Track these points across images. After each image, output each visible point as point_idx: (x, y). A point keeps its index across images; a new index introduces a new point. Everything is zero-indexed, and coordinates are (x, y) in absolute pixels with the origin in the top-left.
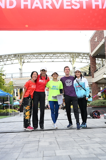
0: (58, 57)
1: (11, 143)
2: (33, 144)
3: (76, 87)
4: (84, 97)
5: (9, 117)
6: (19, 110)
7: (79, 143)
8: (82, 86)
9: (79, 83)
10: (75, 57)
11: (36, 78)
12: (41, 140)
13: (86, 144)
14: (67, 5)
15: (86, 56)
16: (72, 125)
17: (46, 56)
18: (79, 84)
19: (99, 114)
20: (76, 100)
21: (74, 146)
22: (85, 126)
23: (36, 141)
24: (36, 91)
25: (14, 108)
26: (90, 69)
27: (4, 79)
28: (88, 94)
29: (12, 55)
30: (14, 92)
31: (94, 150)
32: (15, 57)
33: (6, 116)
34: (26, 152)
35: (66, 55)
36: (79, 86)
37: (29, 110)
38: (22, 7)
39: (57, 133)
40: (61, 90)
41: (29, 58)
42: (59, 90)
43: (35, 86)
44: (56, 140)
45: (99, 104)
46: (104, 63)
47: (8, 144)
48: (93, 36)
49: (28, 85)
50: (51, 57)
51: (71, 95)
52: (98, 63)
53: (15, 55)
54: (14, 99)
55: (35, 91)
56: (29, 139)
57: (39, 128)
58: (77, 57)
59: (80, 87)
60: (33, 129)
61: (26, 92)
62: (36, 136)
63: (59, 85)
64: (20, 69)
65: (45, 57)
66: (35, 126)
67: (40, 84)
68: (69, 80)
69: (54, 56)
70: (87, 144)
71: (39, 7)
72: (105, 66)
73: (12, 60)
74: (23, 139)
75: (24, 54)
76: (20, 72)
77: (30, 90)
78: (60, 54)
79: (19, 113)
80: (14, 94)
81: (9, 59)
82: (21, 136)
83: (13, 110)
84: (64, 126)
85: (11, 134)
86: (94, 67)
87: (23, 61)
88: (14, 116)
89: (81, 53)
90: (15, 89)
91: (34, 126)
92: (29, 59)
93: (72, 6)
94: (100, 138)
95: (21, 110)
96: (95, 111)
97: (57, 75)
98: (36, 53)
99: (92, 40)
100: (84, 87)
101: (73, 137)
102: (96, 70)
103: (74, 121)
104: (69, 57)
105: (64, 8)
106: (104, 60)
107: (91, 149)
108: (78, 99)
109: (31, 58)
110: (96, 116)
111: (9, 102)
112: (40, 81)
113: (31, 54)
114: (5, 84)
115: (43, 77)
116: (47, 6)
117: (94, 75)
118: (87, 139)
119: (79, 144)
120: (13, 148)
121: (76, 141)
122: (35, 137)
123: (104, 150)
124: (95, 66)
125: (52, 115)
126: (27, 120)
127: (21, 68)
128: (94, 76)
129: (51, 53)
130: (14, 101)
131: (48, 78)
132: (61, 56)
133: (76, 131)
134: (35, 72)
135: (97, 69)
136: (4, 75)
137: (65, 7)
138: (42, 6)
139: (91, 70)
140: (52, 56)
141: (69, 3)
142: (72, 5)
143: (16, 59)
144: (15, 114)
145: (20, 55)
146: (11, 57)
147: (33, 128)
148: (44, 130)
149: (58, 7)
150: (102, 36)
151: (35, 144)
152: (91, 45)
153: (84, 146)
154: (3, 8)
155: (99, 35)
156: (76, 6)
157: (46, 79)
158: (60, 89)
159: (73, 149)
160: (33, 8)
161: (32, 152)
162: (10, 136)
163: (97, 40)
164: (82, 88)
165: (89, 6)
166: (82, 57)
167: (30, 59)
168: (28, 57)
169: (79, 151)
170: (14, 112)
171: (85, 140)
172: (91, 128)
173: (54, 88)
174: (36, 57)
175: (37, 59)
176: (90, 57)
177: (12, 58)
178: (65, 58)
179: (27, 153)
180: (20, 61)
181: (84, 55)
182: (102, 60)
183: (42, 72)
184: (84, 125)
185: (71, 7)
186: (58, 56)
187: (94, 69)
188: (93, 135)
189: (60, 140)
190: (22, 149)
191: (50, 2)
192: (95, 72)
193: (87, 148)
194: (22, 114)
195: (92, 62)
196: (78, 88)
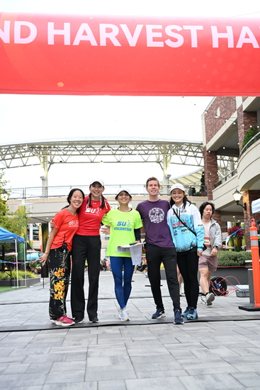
0: (130, 152)
1: (21, 358)
2: (72, 363)
3: (174, 225)
4: (191, 250)
5: (16, 289)
6: (39, 273)
7: (181, 361)
8: (187, 224)
9: (179, 218)
10: (169, 152)
12: (92, 352)
13: (196, 363)
14: (155, 39)
15: (194, 150)
16: (163, 312)
17: (104, 149)
18: (180, 220)
19: (224, 286)
20: (174, 256)
21: (169, 370)
22: (194, 316)
23: (80, 353)
24: (79, 234)
25: (29, 268)
26: (203, 180)
27: (4, 202)
28: (202, 243)
29: (24, 145)
30: (28, 230)
31: (216, 379)
32: (32, 151)
33: (9, 288)
34: (57, 384)
35: (149, 147)
36: (179, 224)
37: (64, 277)
38: (51, 41)
39: (129, 333)
40: (137, 232)
41: (65, 153)
42: (133, 231)
43: (77, 223)
44: (125, 354)
45: (224, 261)
46: (236, 167)
47: (14, 362)
48: (212, 105)
49: (60, 221)
50: (114, 152)
51: (163, 244)
52: (223, 166)
53: (32, 147)
54: (29, 247)
55: (76, 235)
56: (63, 348)
57: (86, 319)
58: (174, 152)
59: (181, 227)
60: (74, 323)
62: (80, 342)
63: (134, 219)
64: (43, 179)
65: (100, 150)
66: (78, 315)
67: (89, 217)
68: (157, 210)
69: (122, 148)
70: (200, 363)
71: (88, 42)
72: (238, 174)
73: (24, 157)
74: (49, 348)
75: (52, 145)
76: (43, 184)
77: (64, 232)
78: (136, 144)
79: (39, 279)
80: (29, 234)
81: (17, 156)
82: (44, 341)
83: (26, 273)
84: (146, 315)
85: (21, 336)
86: (214, 175)
87: (49, 160)
88: (28, 286)
89: (183, 143)
90: (31, 225)
91: (75, 314)
92: (64, 155)
93: (166, 42)
94: (228, 347)
95: (45, 272)
96: (215, 279)
97: (128, 197)
98: (79, 143)
99: (209, 114)
100: (191, 225)
101: (166, 345)
102: (217, 183)
103: (167, 302)
104: (157, 152)
105: (148, 46)
106: (235, 159)
107: (209, 376)
108: (178, 253)
109: (69, 153)
110: (219, 290)
111: (16, 254)
112: (88, 210)
113: (69, 145)
114: (8, 212)
115: (95, 202)
116: (108, 40)
117: (214, 194)
118: (199, 351)
119: (181, 364)
120: (25, 373)
121: (174, 355)
122: (76, 342)
123: (241, 381)
124: (216, 173)
125: (117, 290)
126: (59, 302)
127: (45, 176)
128: (212, 196)
129: (116, 142)
130: (28, 251)
132: (138, 150)
133: (172, 327)
135: (220, 180)
136: (5, 192)
137: (150, 43)
138: (98, 40)
139: (206, 183)
140: (117, 150)
141: (159, 35)
142: (165, 37)
143: (34, 155)
144: (31, 282)
145: (43, 146)
146: (22, 151)
147: (72, 320)
148: (97, 326)
149: (133, 42)
150: (232, 106)
151: (77, 362)
152: (207, 125)
153: (192, 370)
154: (5, 42)
155: (224, 102)
156: (175, 40)
157: (103, 206)
158: (135, 230)
159: (167, 376)
160: (76, 43)
161: (71, 383)
162: (18, 340)
163: (221, 114)
164: (186, 228)
165: (205, 40)
166: (186, 153)
167: (66, 155)
168: (61, 150)
169: (181, 382)
170: (28, 276)
171: (194, 352)
172: (206, 321)
173: (121, 226)
174: (79, 151)
175: (82, 155)
176: (203, 152)
177: (26, 152)
178: (146, 154)
179: (60, 386)
180: (42, 159)
181: (190, 148)
182: (232, 161)
184: (192, 314)
185: (163, 43)
186: (131, 150)
187: (213, 180)
188: (213, 339)
189: (136, 351)
190: (47, 375)
191: (116, 31)
192: (216, 186)
193: (200, 375)
194: (46, 283)
195: (208, 163)
196: (177, 229)
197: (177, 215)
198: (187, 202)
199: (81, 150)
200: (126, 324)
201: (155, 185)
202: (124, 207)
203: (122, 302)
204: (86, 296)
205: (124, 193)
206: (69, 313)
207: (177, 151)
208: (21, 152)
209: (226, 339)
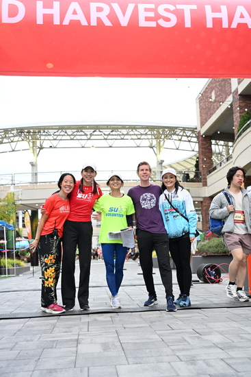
0: (122, 137)
1: (10, 345)
2: (63, 350)
3: (166, 211)
4: (183, 236)
5: (6, 277)
6: (28, 262)
7: (173, 348)
8: (179, 210)
10: (163, 137)
11: (71, 189)
12: (82, 339)
13: (188, 349)
14: (147, 19)
15: (188, 135)
16: (156, 300)
17: (95, 133)
18: (171, 205)
19: (218, 273)
20: (166, 242)
21: (160, 356)
22: (187, 303)
23: (71, 340)
24: (70, 219)
25: (18, 257)
26: (197, 166)
29: (13, 129)
30: (17, 218)
31: (208, 364)
32: (20, 136)
34: (47, 370)
35: (142, 131)
36: (171, 209)
37: (54, 264)
38: (40, 21)
39: (120, 320)
40: (129, 218)
41: (55, 137)
42: (125, 217)
43: (68, 208)
44: (117, 340)
45: (219, 248)
46: (231, 152)
47: (3, 349)
48: (206, 88)
49: (51, 207)
50: (106, 137)
51: (154, 230)
52: (218, 151)
53: (21, 131)
54: (18, 235)
55: (67, 221)
56: (53, 335)
57: (77, 306)
58: (168, 137)
59: (173, 212)
60: (64, 310)
61: (46, 221)
62: (71, 329)
63: (126, 205)
64: (32, 164)
65: (91, 135)
66: (68, 302)
67: (80, 203)
68: (149, 195)
69: (114, 133)
70: (192, 349)
71: (79, 22)
72: (233, 159)
73: (12, 142)
74: (39, 335)
75: (42, 129)
76: (33, 170)
77: (55, 218)
78: (129, 128)
79: (29, 268)
80: (18, 221)
81: (5, 140)
82: (34, 329)
83: (15, 261)
84: (138, 302)
85: (11, 324)
86: (208, 161)
87: (38, 145)
88: (18, 275)
89: (176, 128)
90: (21, 212)
91: (65, 302)
92: (54, 139)
93: (159, 21)
94: (221, 333)
95: (34, 261)
96: (208, 267)
97: (120, 182)
98: (70, 127)
99: (204, 97)
100: (183, 211)
101: (158, 332)
102: (211, 169)
103: (160, 290)
104: (150, 137)
105: (140, 25)
106: (230, 144)
107: (201, 362)
108: (170, 239)
109: (59, 138)
110: (213, 277)
111: (5, 242)
112: (79, 196)
113: (59, 129)
115: (87, 187)
116: (99, 19)
117: (208, 180)
118: (191, 337)
119: (173, 350)
120: (14, 360)
121: (166, 341)
122: (67, 330)
123: (233, 366)
124: (210, 158)
125: (109, 277)
126: (49, 289)
127: (35, 162)
128: (206, 182)
129: (107, 127)
130: (17, 239)
131: (99, 189)
132: (130, 135)
133: (165, 314)
134: (69, 174)
135: (214, 165)
137: (143, 23)
139: (201, 169)
140: (109, 134)
141: (152, 14)
142: (158, 17)
143: (23, 140)
144: (21, 271)
145: (32, 131)
146: (10, 135)
147: (63, 307)
148: (88, 314)
149: (124, 21)
150: (227, 89)
151: (68, 349)
152: (201, 109)
153: (184, 356)
155: (220, 85)
156: (168, 20)
157: (95, 192)
158: (127, 216)
159: (158, 362)
160: (66, 22)
161: (62, 369)
162: (7, 328)
163: (216, 98)
164: (178, 214)
165: (199, 20)
166: (180, 137)
167: (56, 139)
168: (50, 135)
169: (172, 367)
170: (18, 265)
171: (186, 339)
172: (200, 308)
173: (113, 212)
174: (70, 135)
175: (73, 139)
176: (197, 137)
177: (14, 136)
178: (138, 139)
179: (50, 372)
180: (31, 144)
181: (184, 132)
182: (227, 146)
183: (85, 173)
184: (185, 301)
185: (155, 22)
186: (123, 134)
187: (208, 165)
188: (206, 326)
189: (127, 338)
190: (37, 361)
191: (107, 10)
192: (210, 172)
193: (192, 361)
194: (36, 271)
195: (202, 148)
196: (168, 215)
197: (168, 200)
198: (179, 187)
199: (72, 135)
200: (118, 311)
201: (147, 170)
202: (115, 192)
203: (114, 289)
204: (77, 284)
205: (116, 178)
206: (60, 301)
207: (171, 135)
208: (10, 137)
209: (219, 326)
